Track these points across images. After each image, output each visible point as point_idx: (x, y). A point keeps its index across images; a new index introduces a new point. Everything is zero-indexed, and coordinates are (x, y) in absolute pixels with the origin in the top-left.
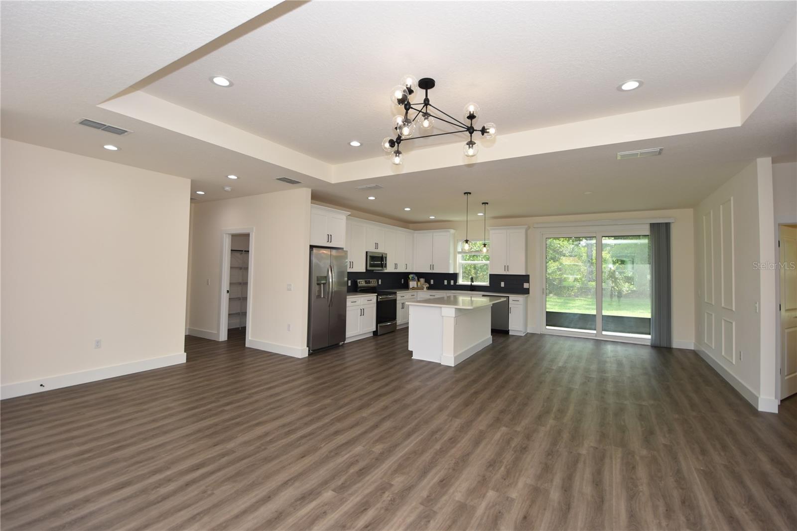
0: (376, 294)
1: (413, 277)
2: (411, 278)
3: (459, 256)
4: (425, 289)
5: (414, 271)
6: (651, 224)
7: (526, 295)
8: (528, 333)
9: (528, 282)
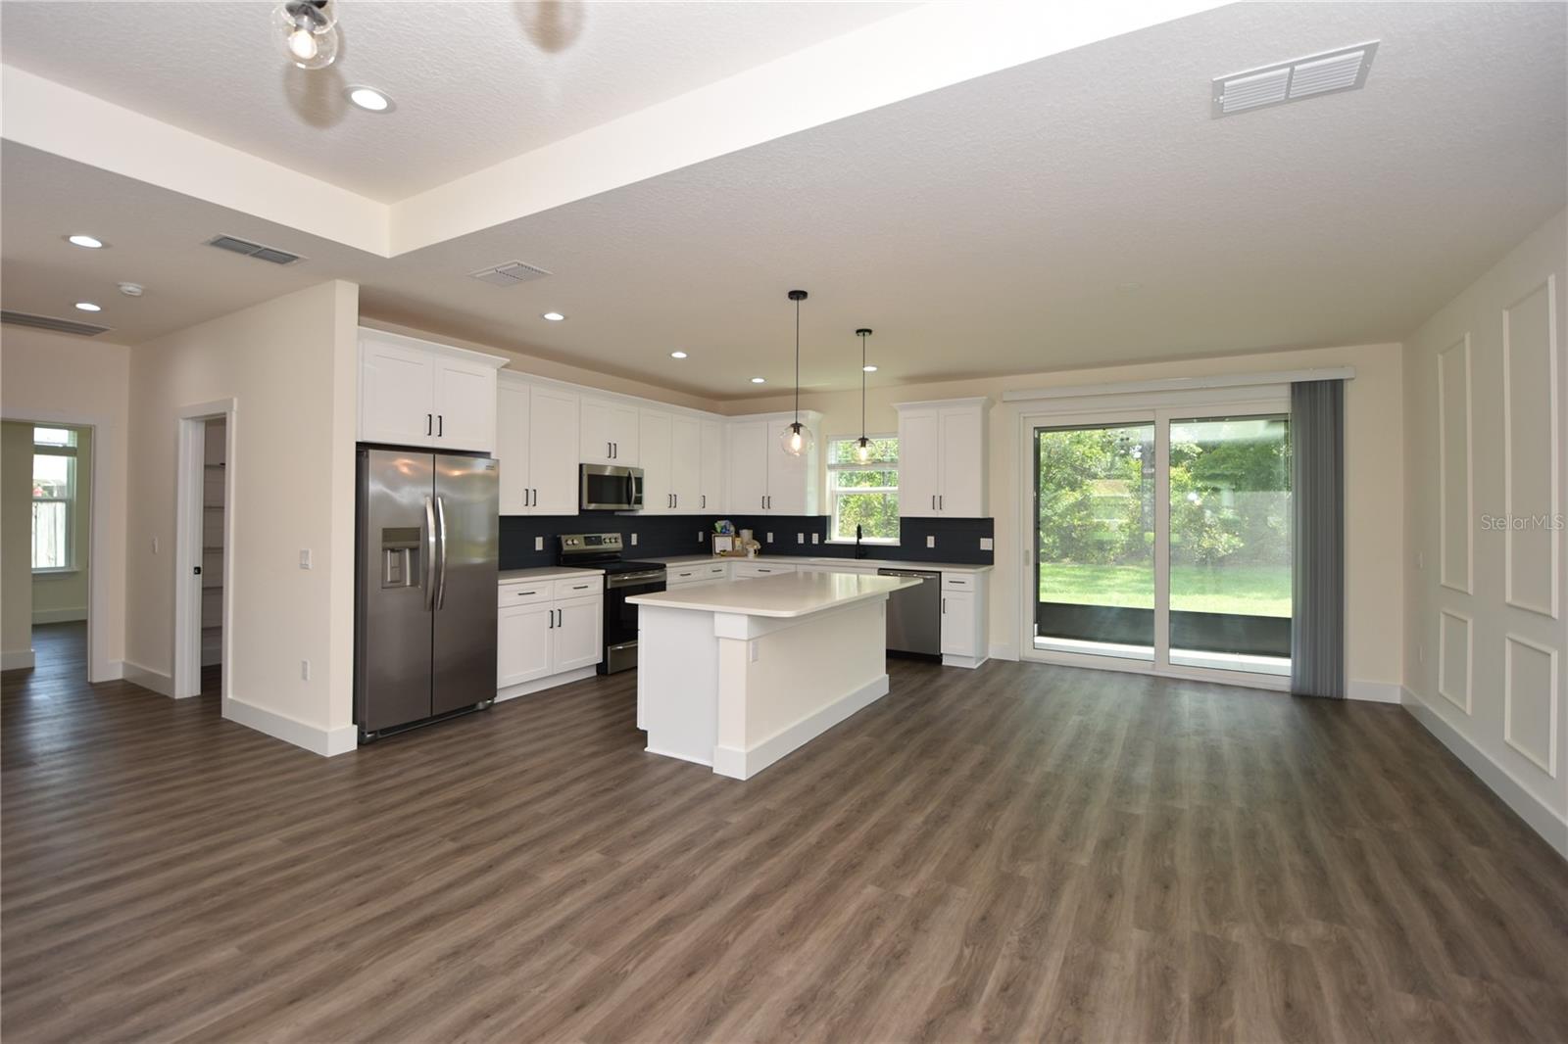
0: (604, 572)
1: (725, 526)
2: (719, 530)
3: (831, 477)
4: (751, 555)
5: (727, 513)
6: (1293, 384)
7: (985, 568)
8: (990, 659)
9: (990, 534)
